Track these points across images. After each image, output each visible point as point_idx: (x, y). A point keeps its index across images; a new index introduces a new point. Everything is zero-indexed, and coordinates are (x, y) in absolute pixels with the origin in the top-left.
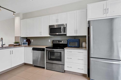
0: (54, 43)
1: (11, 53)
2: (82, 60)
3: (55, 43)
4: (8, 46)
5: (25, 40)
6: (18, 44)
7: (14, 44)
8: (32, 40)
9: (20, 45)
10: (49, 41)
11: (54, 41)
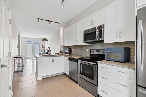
0: (91, 53)
1: (53, 61)
2: (126, 86)
3: (93, 53)
4: (55, 54)
5: (67, 50)
6: (61, 53)
7: (59, 53)
8: (73, 49)
9: (63, 54)
10: (87, 50)
11: (91, 50)
